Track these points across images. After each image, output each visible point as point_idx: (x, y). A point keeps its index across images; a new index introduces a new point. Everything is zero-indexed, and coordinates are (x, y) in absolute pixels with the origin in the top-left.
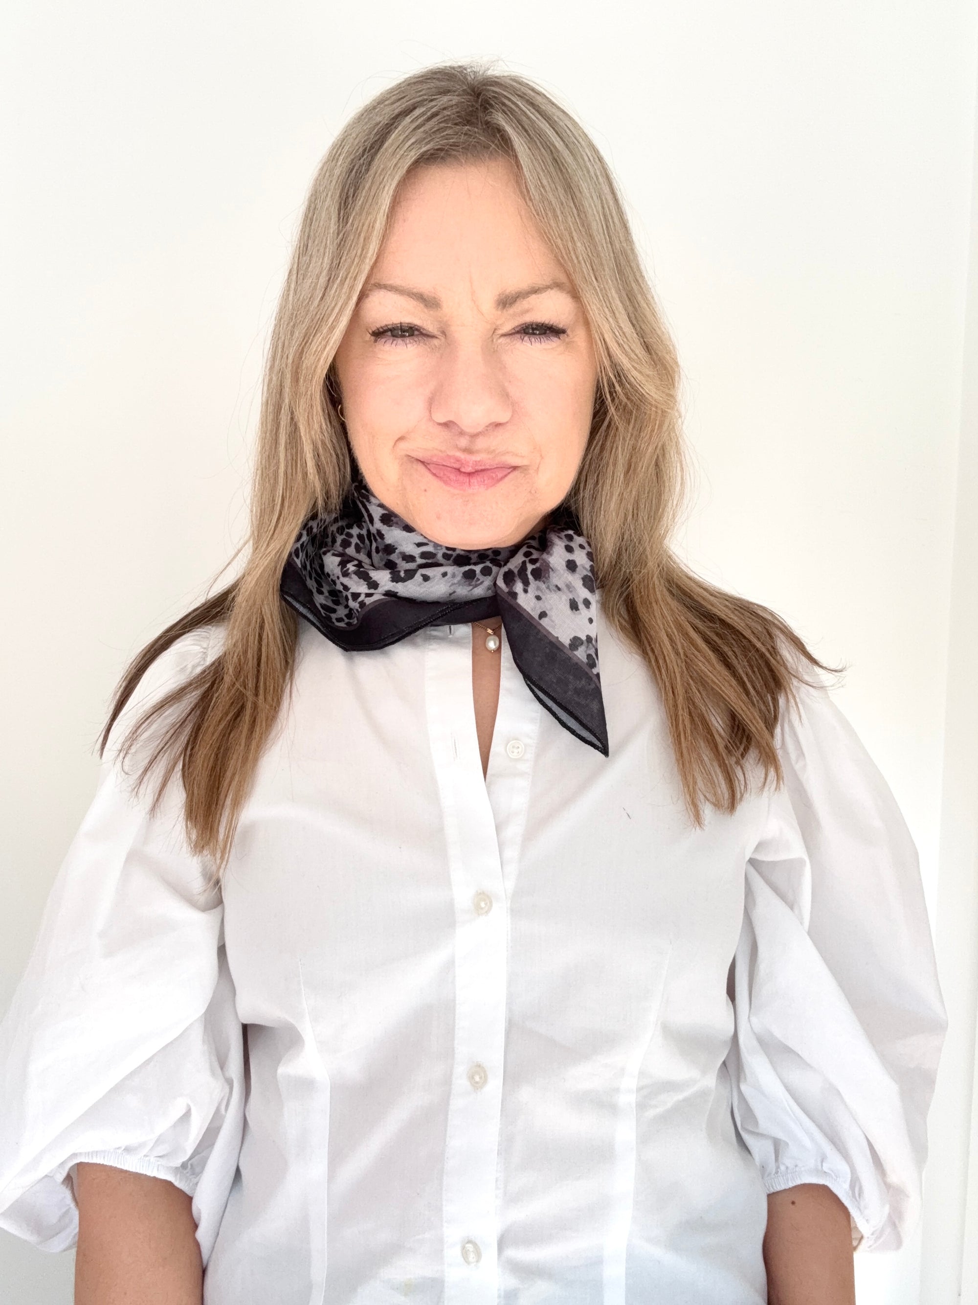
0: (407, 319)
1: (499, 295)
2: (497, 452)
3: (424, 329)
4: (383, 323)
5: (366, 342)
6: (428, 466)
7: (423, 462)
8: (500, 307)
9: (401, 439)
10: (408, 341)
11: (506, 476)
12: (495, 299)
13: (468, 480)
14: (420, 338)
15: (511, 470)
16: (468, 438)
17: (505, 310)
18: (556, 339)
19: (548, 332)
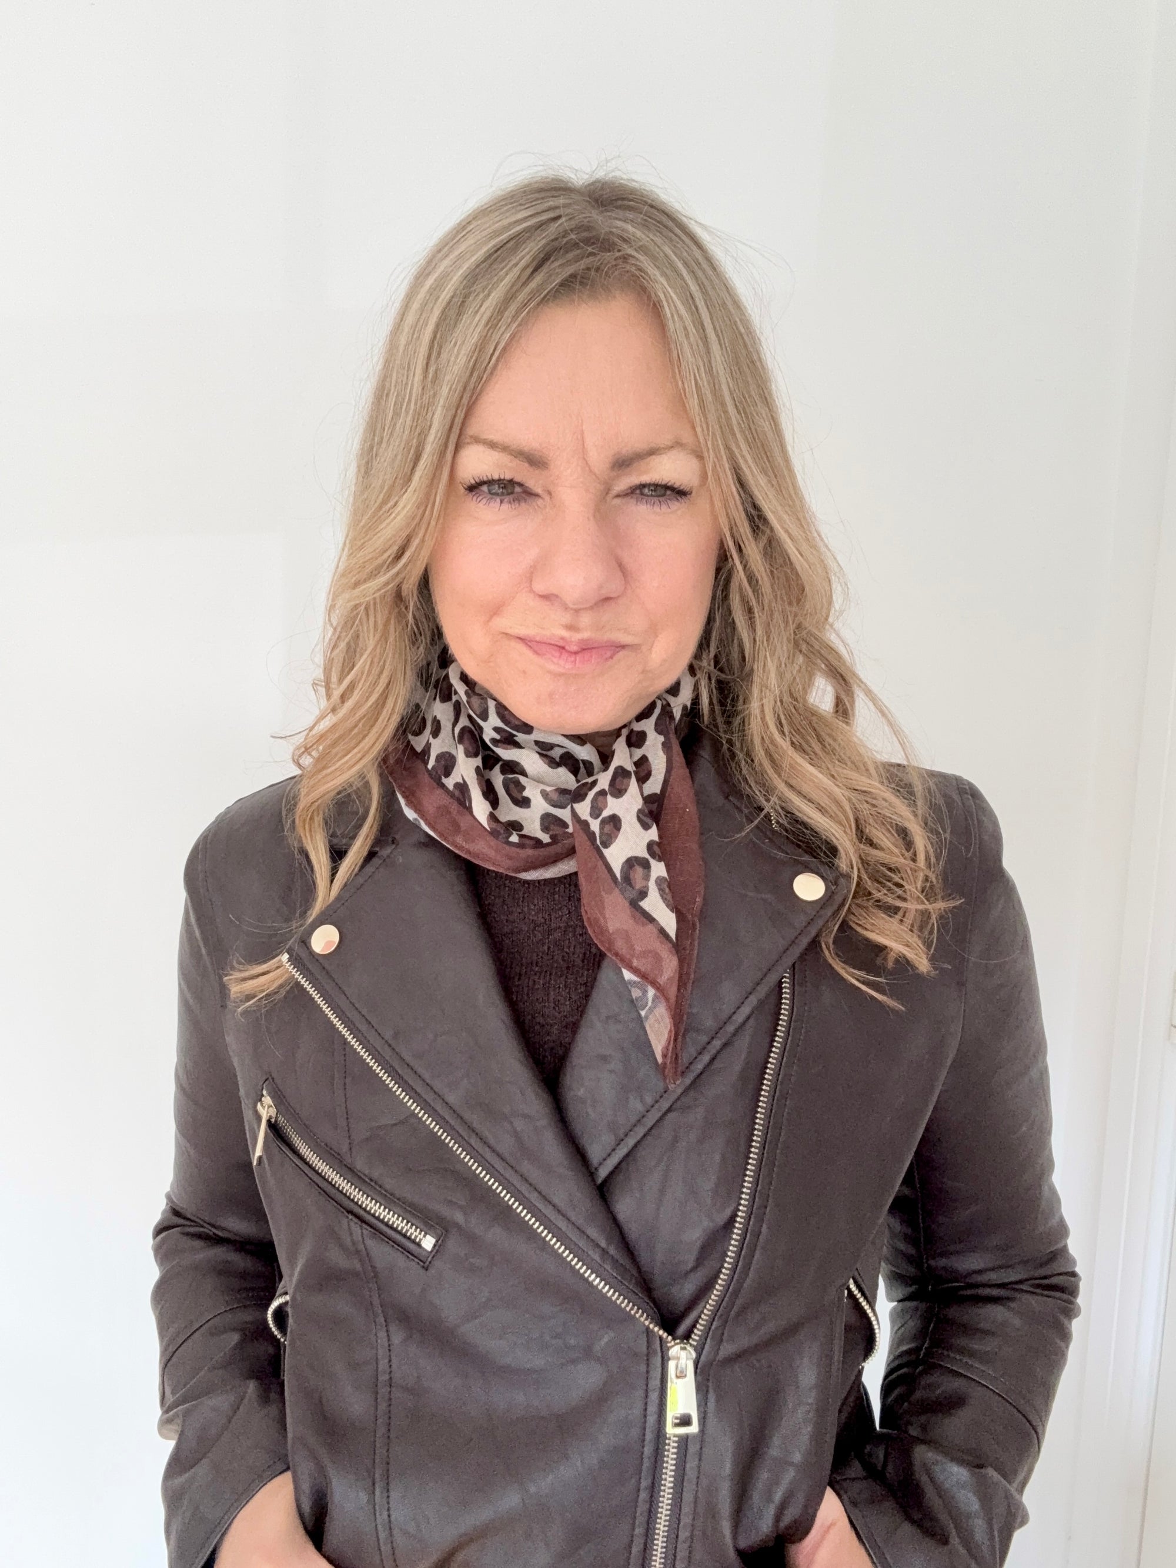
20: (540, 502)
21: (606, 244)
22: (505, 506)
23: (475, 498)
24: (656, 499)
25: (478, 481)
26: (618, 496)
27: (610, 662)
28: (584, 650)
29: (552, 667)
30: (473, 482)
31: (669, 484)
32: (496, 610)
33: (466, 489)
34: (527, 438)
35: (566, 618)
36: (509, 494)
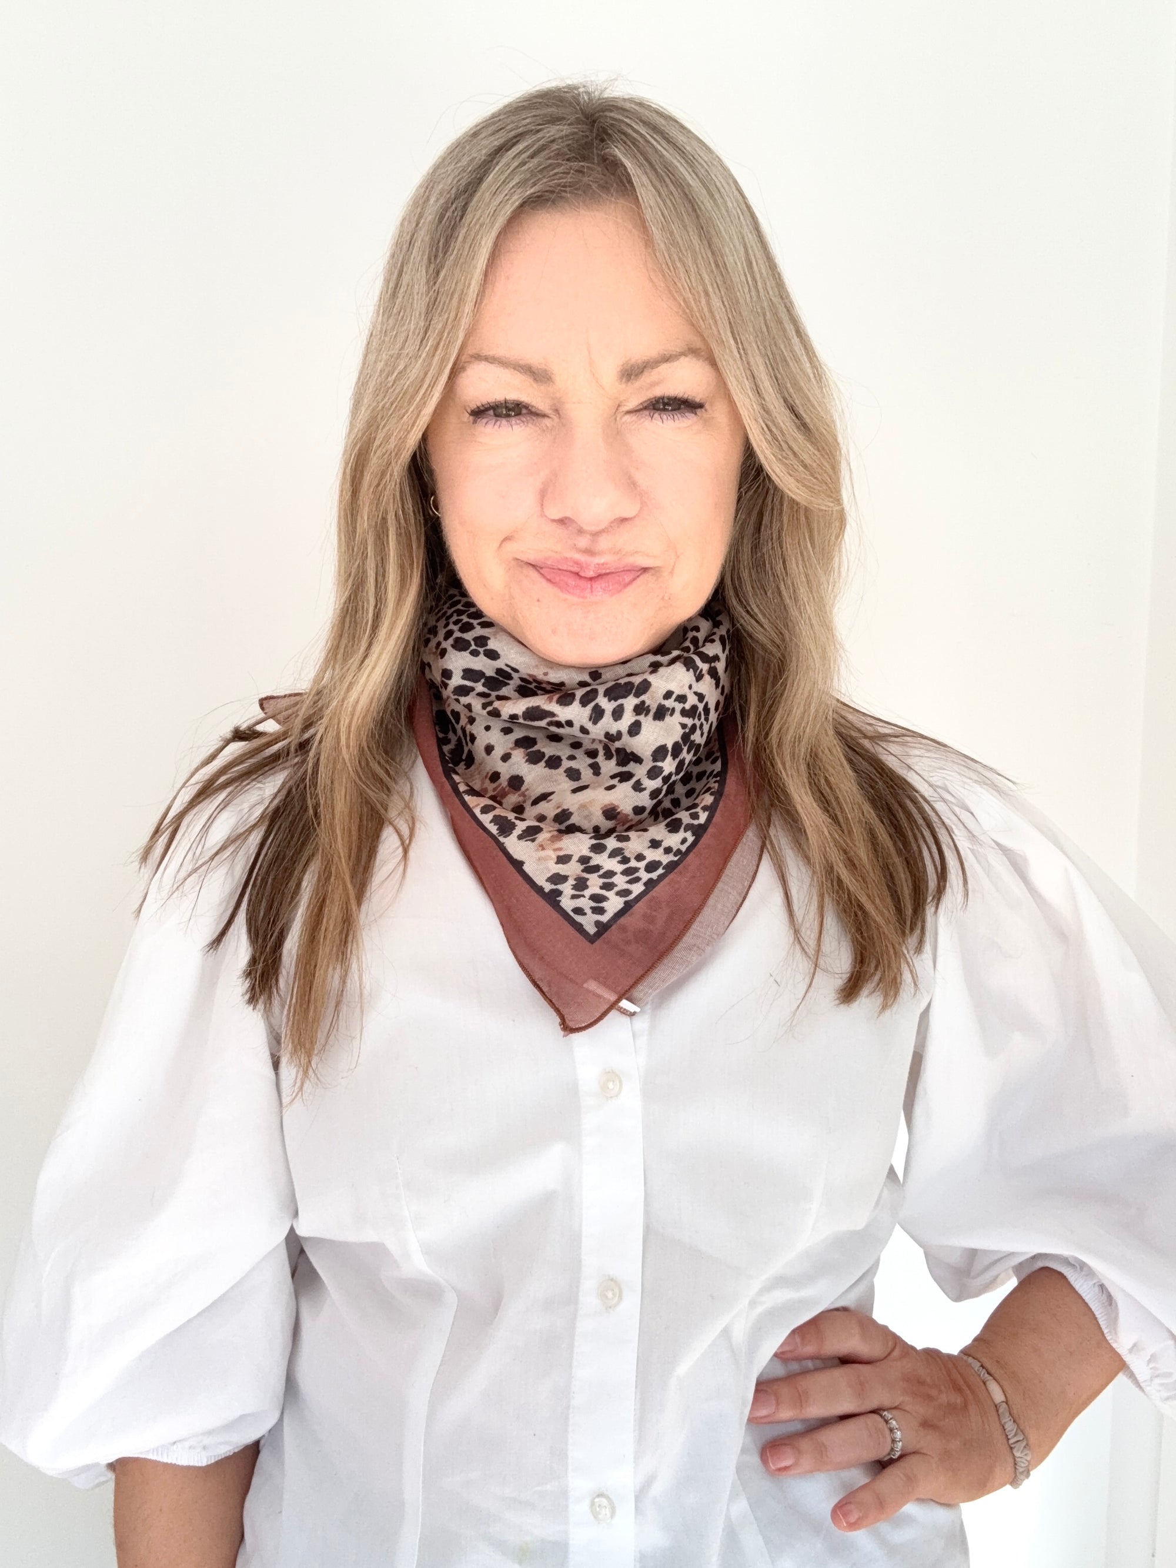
0: (513, 396)
1: (623, 365)
2: (624, 553)
3: (533, 406)
4: (484, 402)
5: (463, 423)
6: (542, 571)
7: (534, 566)
8: (624, 380)
9: (507, 539)
10: (514, 422)
11: (634, 579)
12: (619, 369)
13: (589, 586)
14: (528, 418)
15: (640, 572)
16: (588, 536)
17: (629, 384)
18: (693, 415)
19: (682, 406)
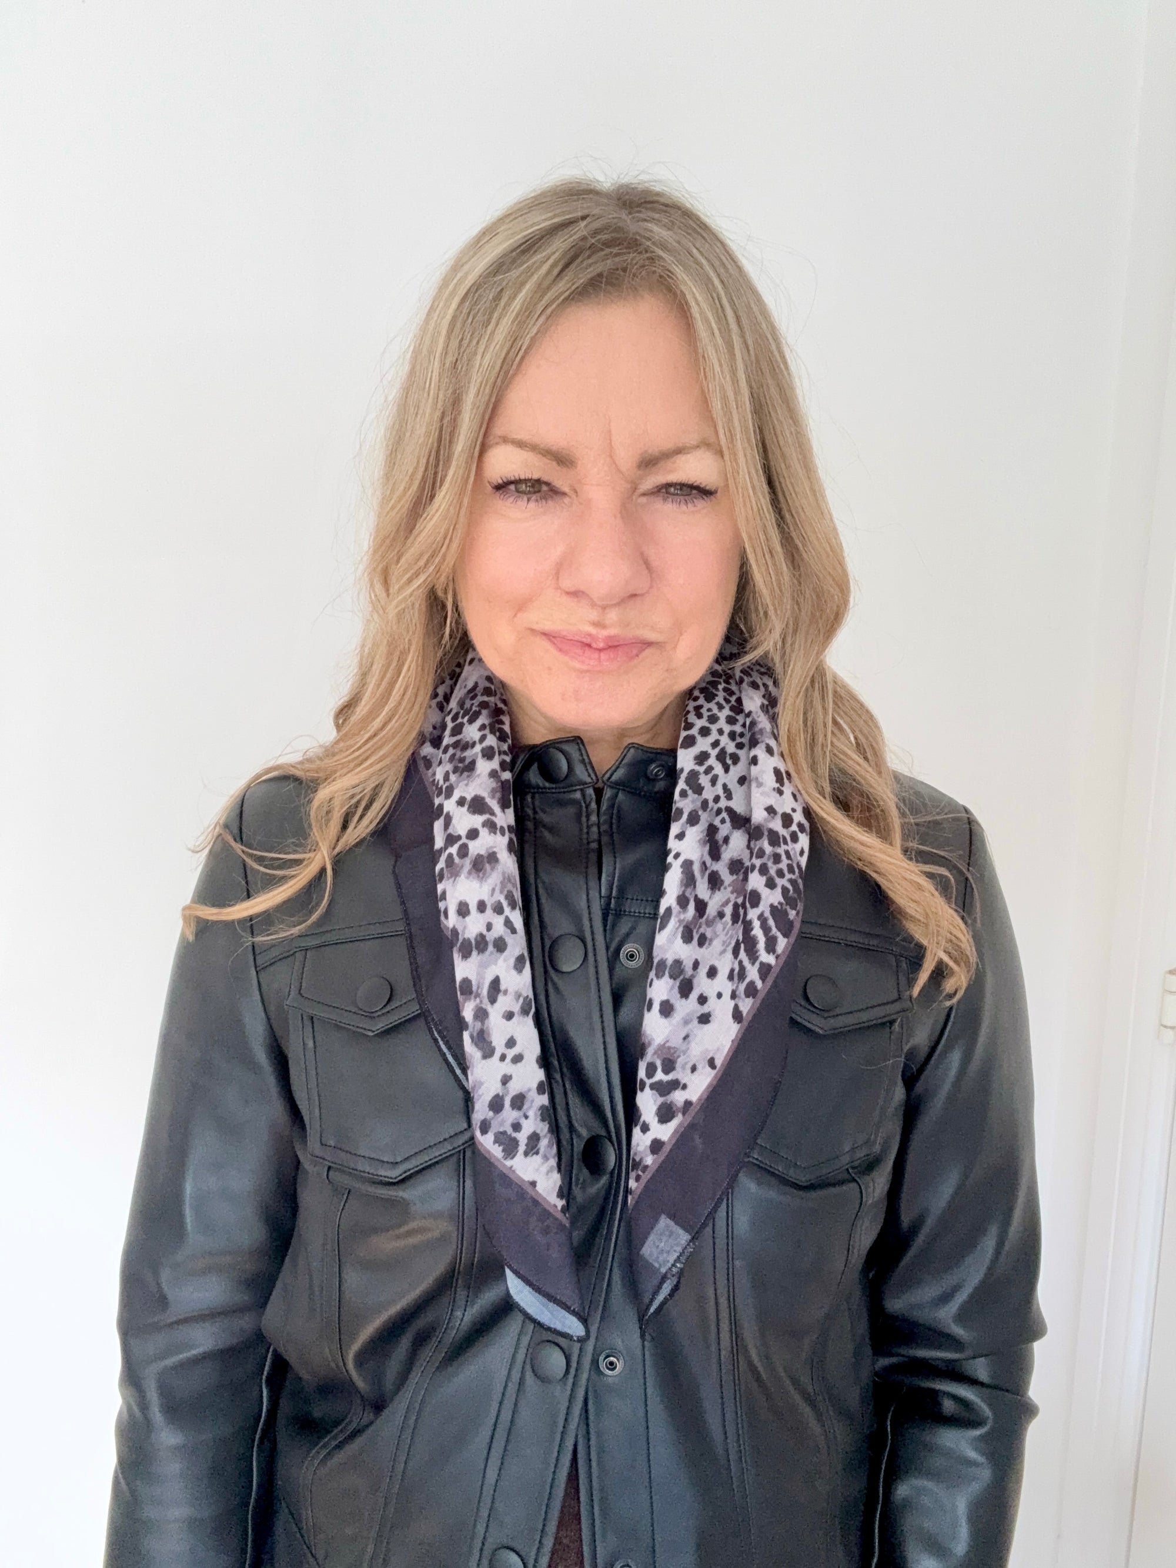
20: (566, 500)
21: (633, 244)
22: (532, 505)
23: (502, 496)
24: (682, 498)
25: (505, 480)
26: (644, 494)
27: (636, 661)
28: (610, 647)
29: (577, 665)
30: (500, 481)
31: (695, 484)
32: (521, 605)
33: (493, 488)
34: (554, 437)
35: (594, 615)
36: (535, 492)
